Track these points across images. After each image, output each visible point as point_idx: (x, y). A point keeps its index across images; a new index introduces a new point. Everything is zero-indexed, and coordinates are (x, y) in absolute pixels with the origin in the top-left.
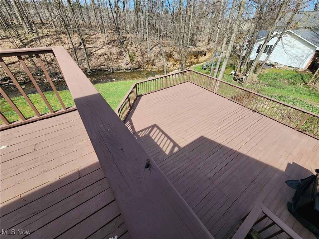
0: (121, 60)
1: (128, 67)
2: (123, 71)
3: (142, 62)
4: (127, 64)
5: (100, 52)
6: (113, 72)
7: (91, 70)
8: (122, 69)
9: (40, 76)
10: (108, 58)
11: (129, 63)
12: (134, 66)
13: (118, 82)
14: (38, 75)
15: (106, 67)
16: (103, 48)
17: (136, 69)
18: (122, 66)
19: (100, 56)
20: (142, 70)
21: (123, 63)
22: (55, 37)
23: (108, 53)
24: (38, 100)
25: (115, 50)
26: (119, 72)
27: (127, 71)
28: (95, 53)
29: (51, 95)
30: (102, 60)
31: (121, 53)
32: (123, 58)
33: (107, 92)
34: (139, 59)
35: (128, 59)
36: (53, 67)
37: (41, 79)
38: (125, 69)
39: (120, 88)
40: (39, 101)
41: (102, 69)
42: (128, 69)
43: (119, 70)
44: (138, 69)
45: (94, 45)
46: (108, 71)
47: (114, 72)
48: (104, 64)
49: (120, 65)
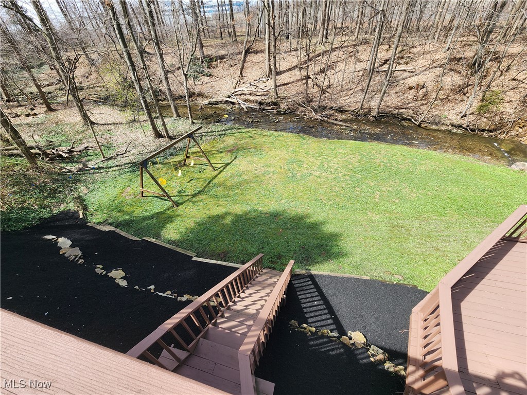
0: (453, 104)
1: (465, 122)
2: (443, 128)
3: (513, 118)
4: (465, 116)
5: (412, 81)
6: (419, 126)
7: (379, 113)
8: (443, 124)
9: (305, 107)
10: (425, 95)
11: (472, 114)
12: (483, 123)
13: (423, 152)
14: (302, 106)
15: (412, 112)
16: (425, 73)
17: (483, 130)
18: (450, 117)
19: (410, 88)
20: (502, 136)
21: (455, 112)
22: (351, 49)
23: (430, 85)
24: (288, 144)
25: (452, 80)
26: (434, 127)
27: (455, 130)
28: (402, 82)
29: (304, 142)
30: (410, 97)
31: (461, 90)
32: (462, 101)
33: (392, 166)
34: (508, 110)
35: (476, 105)
36: (325, 97)
37: (303, 112)
38: (452, 126)
39: (423, 168)
40: (288, 147)
41: (401, 114)
42: (460, 126)
43: (437, 124)
44: (491, 131)
45: (409, 67)
46: (410, 120)
47: (422, 125)
48: (410, 105)
49: (446, 113)
